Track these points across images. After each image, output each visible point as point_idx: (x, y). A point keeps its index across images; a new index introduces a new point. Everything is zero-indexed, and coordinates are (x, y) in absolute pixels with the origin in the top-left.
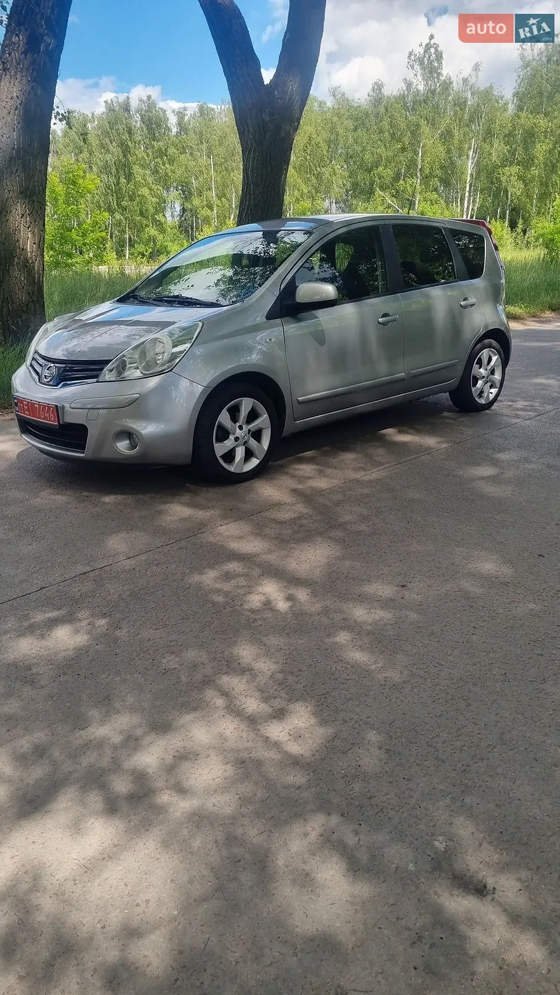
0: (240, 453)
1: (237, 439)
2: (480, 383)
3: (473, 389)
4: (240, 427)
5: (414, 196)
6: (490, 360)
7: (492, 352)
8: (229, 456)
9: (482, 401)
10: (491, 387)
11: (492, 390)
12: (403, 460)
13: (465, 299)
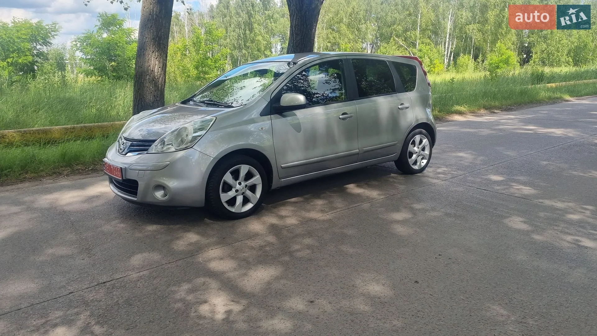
0: (240, 199)
1: (237, 191)
2: (414, 156)
3: (410, 160)
4: (240, 184)
5: (416, 40)
6: (421, 142)
7: (422, 136)
8: (232, 202)
9: (416, 167)
10: (422, 159)
11: (423, 161)
12: (351, 206)
13: (402, 104)
